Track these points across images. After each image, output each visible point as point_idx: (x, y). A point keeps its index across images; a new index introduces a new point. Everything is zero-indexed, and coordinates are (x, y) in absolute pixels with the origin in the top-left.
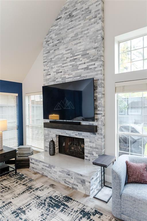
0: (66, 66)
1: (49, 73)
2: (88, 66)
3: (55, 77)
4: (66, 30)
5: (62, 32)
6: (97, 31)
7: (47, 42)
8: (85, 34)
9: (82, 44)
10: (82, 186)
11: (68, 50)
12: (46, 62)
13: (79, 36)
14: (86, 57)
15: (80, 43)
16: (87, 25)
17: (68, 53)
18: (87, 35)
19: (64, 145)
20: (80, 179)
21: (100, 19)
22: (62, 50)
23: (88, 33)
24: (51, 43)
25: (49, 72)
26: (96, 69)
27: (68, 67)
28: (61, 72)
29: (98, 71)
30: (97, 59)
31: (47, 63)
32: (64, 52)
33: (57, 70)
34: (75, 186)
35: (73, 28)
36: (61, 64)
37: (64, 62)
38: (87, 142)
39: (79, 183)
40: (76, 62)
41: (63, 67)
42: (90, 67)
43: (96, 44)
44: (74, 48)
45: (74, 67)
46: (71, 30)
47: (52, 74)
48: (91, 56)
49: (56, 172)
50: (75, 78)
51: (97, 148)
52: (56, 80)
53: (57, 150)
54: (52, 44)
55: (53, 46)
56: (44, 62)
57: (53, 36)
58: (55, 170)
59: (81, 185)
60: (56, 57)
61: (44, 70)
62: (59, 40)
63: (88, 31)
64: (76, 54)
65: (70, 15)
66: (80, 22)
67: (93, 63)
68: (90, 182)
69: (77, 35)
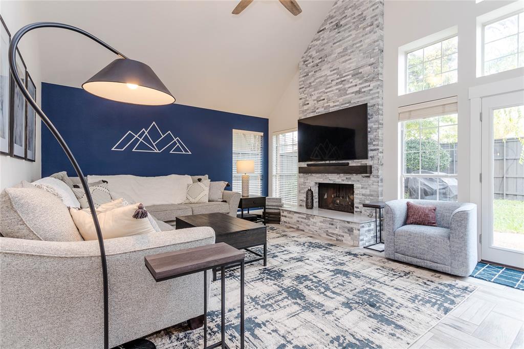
0: (330, 92)
1: (307, 103)
2: (360, 89)
3: (315, 107)
4: (331, 44)
5: (325, 47)
6: (374, 42)
7: (304, 62)
8: (357, 47)
9: (354, 60)
10: (350, 236)
11: (334, 70)
12: (303, 87)
13: (349, 51)
14: (358, 78)
15: (350, 59)
16: (361, 35)
17: (334, 74)
18: (360, 48)
19: (326, 197)
20: (346, 227)
21: (378, 27)
22: (325, 71)
23: (362, 46)
24: (310, 63)
25: (306, 101)
26: (371, 92)
27: (332, 93)
28: (324, 99)
29: (375, 93)
30: (374, 78)
31: (304, 89)
32: (329, 73)
33: (318, 98)
34: (340, 238)
35: (340, 40)
36: (324, 89)
37: (328, 86)
38: (359, 188)
39: (346, 233)
40: (344, 85)
41: (326, 93)
42: (363, 90)
43: (372, 59)
44: (341, 67)
45: (342, 92)
46: (338, 44)
47: (311, 103)
48: (365, 76)
49: (315, 223)
50: (342, 106)
51: (372, 196)
52: (317, 111)
53: (316, 204)
54: (312, 64)
55: (314, 66)
56: (300, 89)
57: (314, 53)
58: (314, 220)
59: (348, 235)
60: (317, 81)
61: (301, 99)
62: (321, 58)
63: (362, 43)
64: (344, 75)
65: (337, 25)
66: (351, 33)
67: (367, 84)
68: (359, 230)
69: (346, 49)
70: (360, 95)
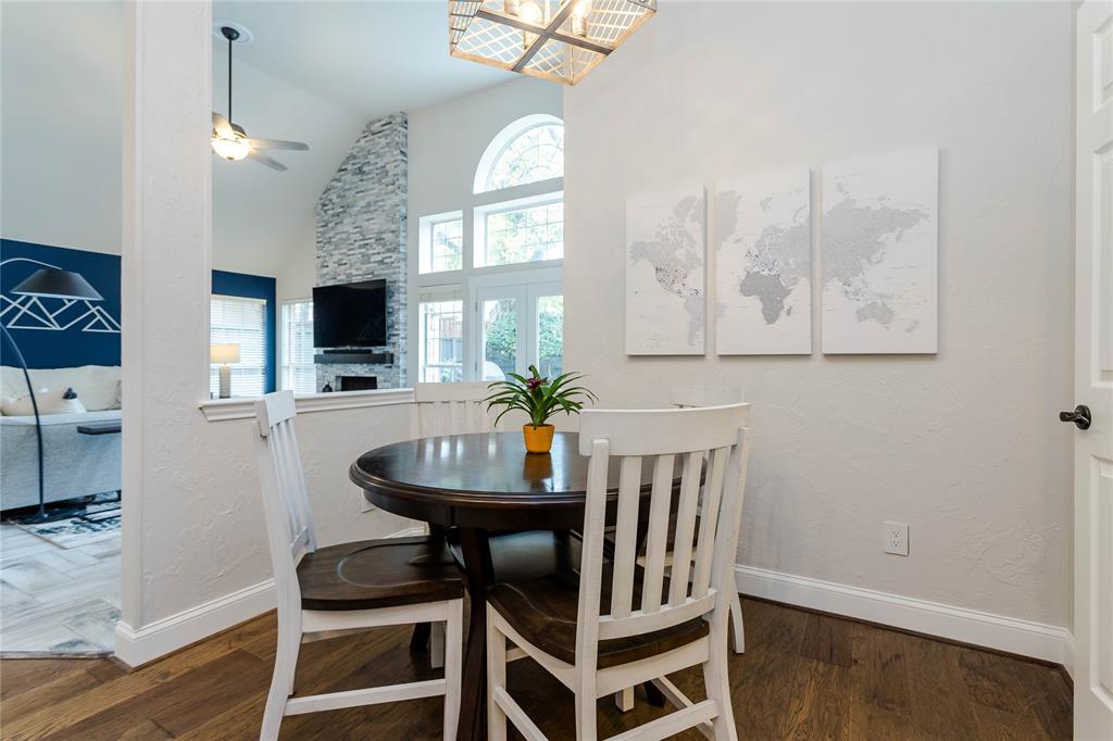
0: (353, 255)
1: (326, 264)
2: (384, 258)
3: (335, 273)
4: (354, 192)
5: (348, 194)
6: (396, 206)
7: (323, 206)
8: (380, 206)
9: (377, 221)
11: (357, 227)
12: (322, 242)
13: (373, 208)
14: (382, 244)
15: (373, 219)
16: (383, 192)
17: (357, 233)
18: (383, 209)
21: (400, 188)
22: (347, 226)
23: (385, 206)
24: (329, 210)
25: (325, 261)
26: (393, 265)
27: (355, 257)
28: (345, 264)
29: (396, 268)
30: (395, 248)
31: (323, 244)
32: (351, 230)
33: (340, 260)
35: (364, 191)
36: (346, 251)
37: (351, 247)
40: (367, 250)
41: (349, 256)
42: (386, 261)
44: (364, 225)
45: (365, 258)
46: (360, 194)
47: (331, 265)
52: (339, 278)
54: (330, 212)
55: (334, 216)
56: (319, 242)
57: (334, 198)
60: (338, 237)
61: (318, 257)
62: (342, 207)
63: (384, 202)
64: (367, 237)
65: (360, 169)
66: (374, 185)
67: (390, 254)
69: (369, 205)
70: (382, 266)
